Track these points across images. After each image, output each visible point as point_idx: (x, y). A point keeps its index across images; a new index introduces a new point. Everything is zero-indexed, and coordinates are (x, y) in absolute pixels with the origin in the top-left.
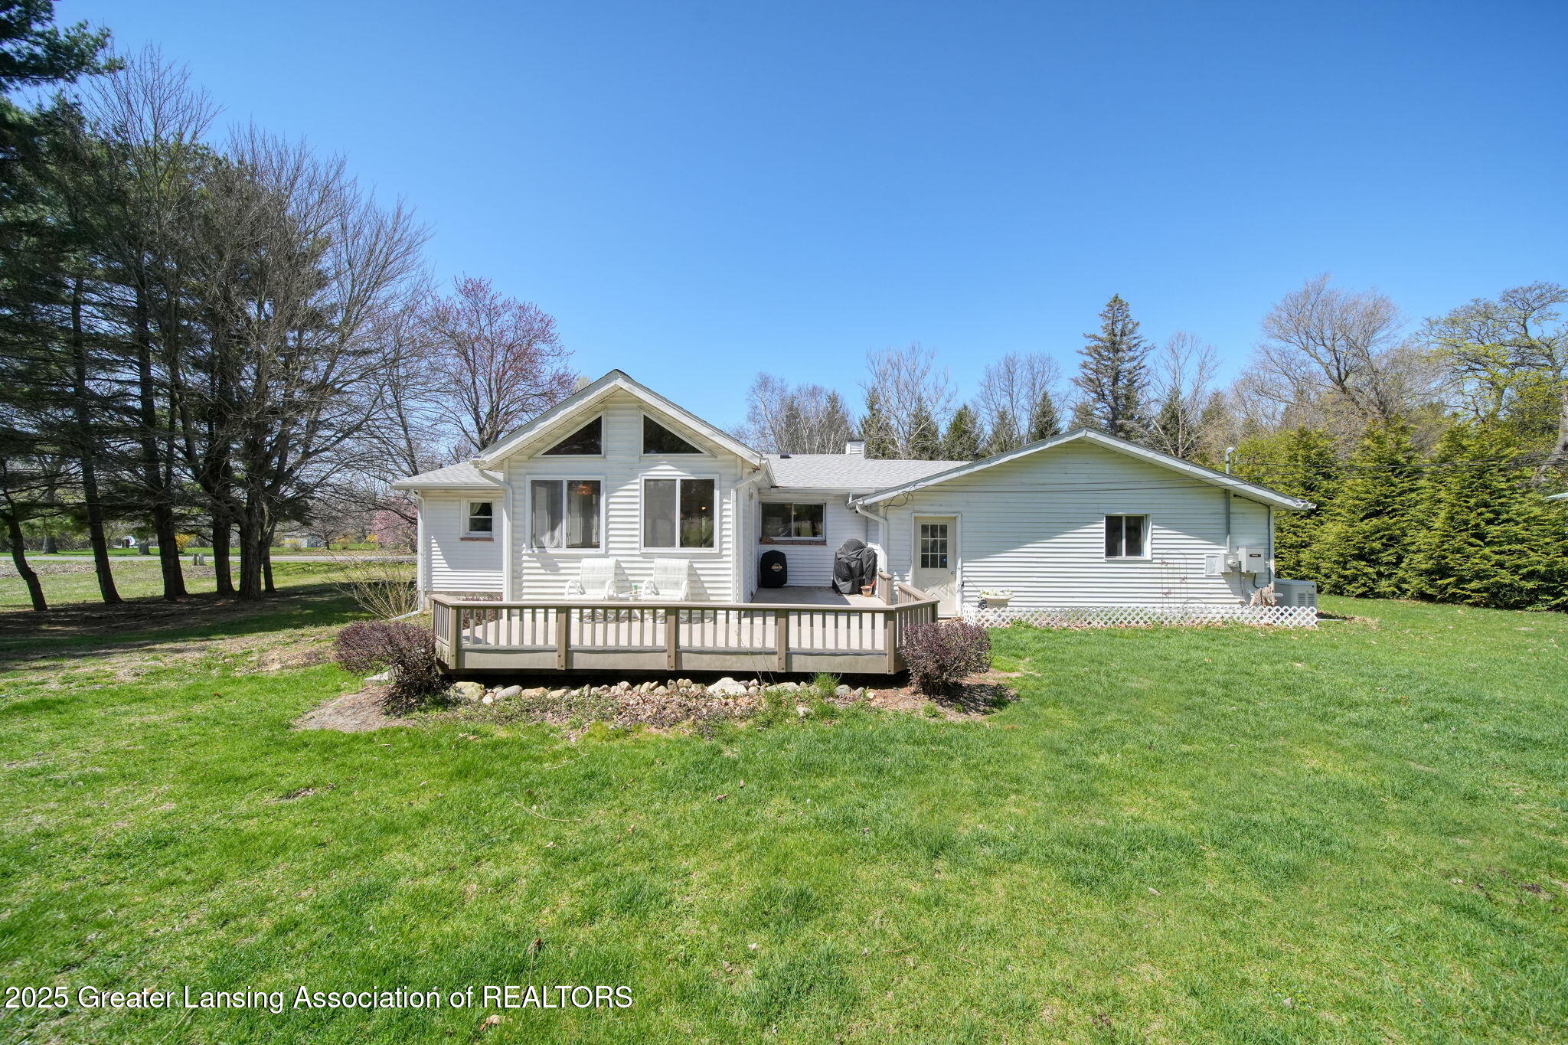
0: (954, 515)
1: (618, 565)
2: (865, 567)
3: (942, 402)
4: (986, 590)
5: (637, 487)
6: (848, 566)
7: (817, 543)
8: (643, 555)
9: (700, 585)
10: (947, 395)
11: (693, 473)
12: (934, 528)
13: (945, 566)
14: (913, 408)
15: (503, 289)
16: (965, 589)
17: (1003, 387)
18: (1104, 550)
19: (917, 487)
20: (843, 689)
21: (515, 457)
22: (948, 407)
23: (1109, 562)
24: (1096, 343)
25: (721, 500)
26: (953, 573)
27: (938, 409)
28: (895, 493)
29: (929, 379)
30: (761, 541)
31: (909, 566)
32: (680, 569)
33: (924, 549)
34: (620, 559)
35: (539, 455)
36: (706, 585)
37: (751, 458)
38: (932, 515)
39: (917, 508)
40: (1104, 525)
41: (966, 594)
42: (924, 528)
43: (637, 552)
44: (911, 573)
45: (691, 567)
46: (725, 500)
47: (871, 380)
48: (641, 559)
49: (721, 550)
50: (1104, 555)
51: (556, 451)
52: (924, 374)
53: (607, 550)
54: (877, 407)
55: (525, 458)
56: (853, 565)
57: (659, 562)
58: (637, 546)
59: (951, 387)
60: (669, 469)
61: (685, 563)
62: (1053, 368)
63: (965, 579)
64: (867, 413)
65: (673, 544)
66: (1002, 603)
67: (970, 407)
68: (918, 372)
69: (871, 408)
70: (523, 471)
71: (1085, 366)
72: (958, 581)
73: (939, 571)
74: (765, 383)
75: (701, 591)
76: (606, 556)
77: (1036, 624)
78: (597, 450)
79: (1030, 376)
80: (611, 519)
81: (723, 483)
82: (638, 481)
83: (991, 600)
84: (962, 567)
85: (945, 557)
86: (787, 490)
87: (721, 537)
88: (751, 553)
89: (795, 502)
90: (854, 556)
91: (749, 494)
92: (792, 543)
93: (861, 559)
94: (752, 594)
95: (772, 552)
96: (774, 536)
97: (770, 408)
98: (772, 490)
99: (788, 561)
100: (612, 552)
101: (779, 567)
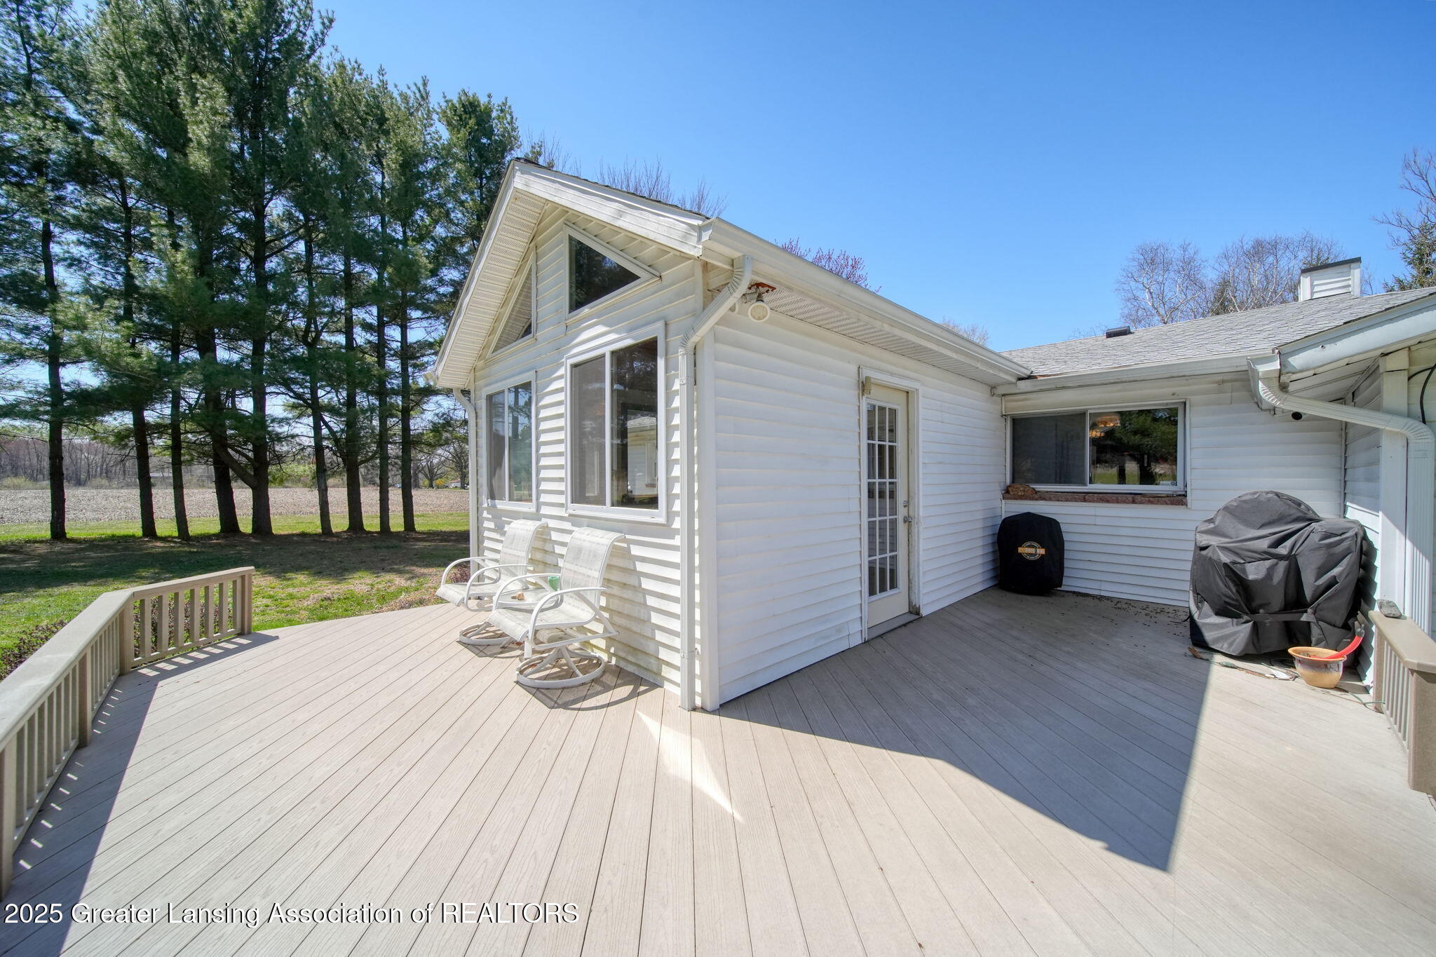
5: (563, 383)
7: (1153, 501)
8: (573, 519)
9: (638, 599)
11: (629, 332)
21: (479, 365)
25: (667, 385)
30: (1008, 493)
34: (550, 524)
35: (491, 352)
36: (650, 601)
43: (562, 512)
46: (675, 386)
48: (570, 526)
49: (670, 515)
51: (503, 341)
53: (539, 507)
55: (482, 362)
56: (1254, 572)
57: (584, 536)
58: (561, 499)
60: (599, 333)
65: (604, 501)
70: (482, 382)
75: (641, 615)
76: (536, 517)
78: (530, 329)
81: (673, 341)
86: (1059, 383)
87: (669, 484)
88: (907, 520)
89: (1092, 409)
90: (1264, 544)
91: (852, 380)
92: (1085, 497)
93: (1291, 559)
94: (914, 611)
95: (1028, 515)
96: (1038, 482)
97: (1161, 296)
98: (1023, 385)
99: (1066, 537)
100: (544, 510)
101: (1042, 551)
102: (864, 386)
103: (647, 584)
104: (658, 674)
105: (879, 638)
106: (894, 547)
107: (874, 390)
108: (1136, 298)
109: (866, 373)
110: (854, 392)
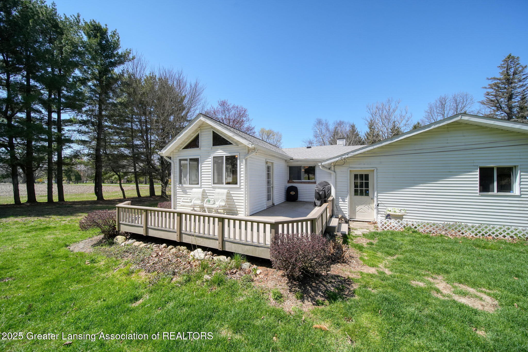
0: (373, 169)
1: (204, 192)
2: (327, 194)
3: (404, 122)
4: (389, 209)
5: (210, 160)
6: (318, 193)
7: (312, 183)
8: (213, 187)
9: (232, 201)
10: (406, 119)
11: (230, 153)
12: (361, 176)
13: (368, 195)
14: (391, 126)
15: (231, 103)
16: (379, 207)
17: (438, 111)
18: (478, 188)
19: (349, 155)
20: (246, 265)
21: (175, 151)
22: (407, 124)
23: (482, 196)
24: (496, 81)
25: (240, 164)
26: (372, 199)
27: (402, 125)
28: (337, 159)
29: (397, 113)
30: (289, 182)
31: (347, 194)
32: (223, 194)
33: (356, 186)
34: (205, 189)
35: (181, 149)
36: (235, 201)
37: (248, 144)
38: (360, 169)
39: (351, 166)
40: (478, 173)
41: (379, 210)
42: (356, 176)
43: (210, 186)
44: (348, 198)
45: (228, 193)
46: (242, 164)
47: (369, 117)
48: (212, 189)
49: (240, 186)
50: (478, 191)
51: (186, 147)
52: (394, 111)
53: (201, 185)
54: (373, 127)
55: (177, 151)
56: (321, 193)
57: (217, 191)
58: (210, 184)
59: (409, 115)
60: (221, 152)
61: (225, 191)
62: (469, 99)
63: (379, 202)
64: (368, 130)
65: (223, 184)
66: (400, 217)
67: (420, 122)
68: (391, 110)
69: (370, 128)
70: (177, 156)
71: (488, 94)
72: (375, 203)
73: (364, 198)
74: (319, 122)
75: (233, 203)
76: (201, 188)
77: (421, 230)
78: (197, 146)
79: (455, 105)
80: (202, 173)
81: (241, 157)
82: (211, 157)
83: (392, 215)
84: (377, 196)
85: (368, 190)
86: (297, 161)
87: (240, 180)
88: (272, 187)
89: (303, 166)
90: (322, 189)
91: (265, 162)
92: (301, 183)
93: (324, 191)
94: (273, 204)
95: (292, 186)
96: (294, 180)
97: (321, 132)
98: (291, 160)
99: (298, 190)
100: (203, 186)
101: (294, 193)
102: (267, 163)
103: (234, 198)
104: (237, 213)
105: (269, 208)
106: (270, 192)
107: (268, 163)
108: (316, 132)
109: (267, 160)
110: (265, 164)
